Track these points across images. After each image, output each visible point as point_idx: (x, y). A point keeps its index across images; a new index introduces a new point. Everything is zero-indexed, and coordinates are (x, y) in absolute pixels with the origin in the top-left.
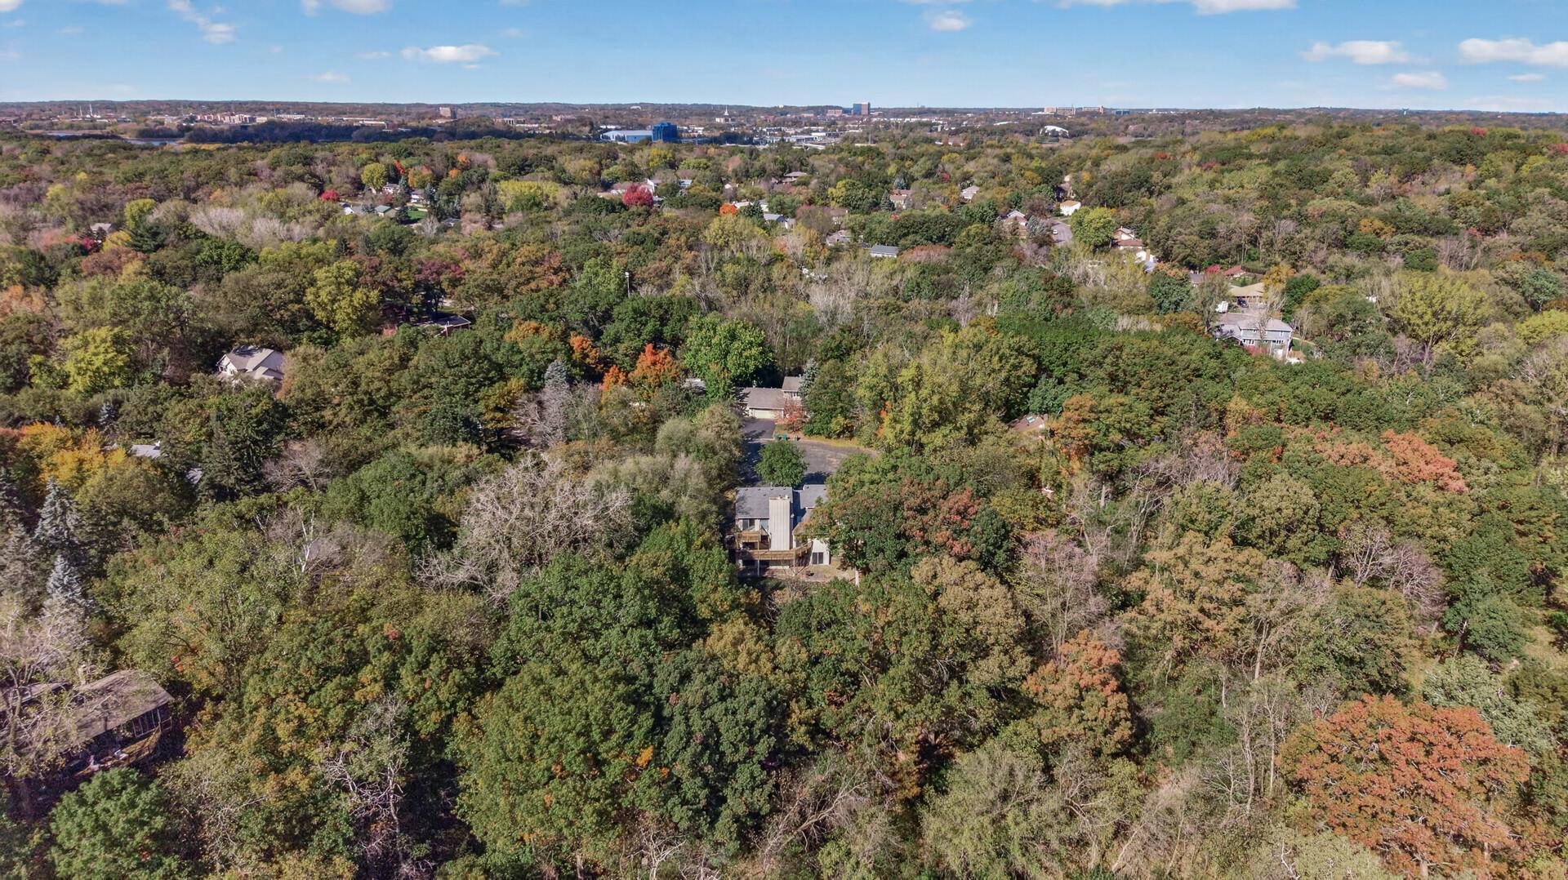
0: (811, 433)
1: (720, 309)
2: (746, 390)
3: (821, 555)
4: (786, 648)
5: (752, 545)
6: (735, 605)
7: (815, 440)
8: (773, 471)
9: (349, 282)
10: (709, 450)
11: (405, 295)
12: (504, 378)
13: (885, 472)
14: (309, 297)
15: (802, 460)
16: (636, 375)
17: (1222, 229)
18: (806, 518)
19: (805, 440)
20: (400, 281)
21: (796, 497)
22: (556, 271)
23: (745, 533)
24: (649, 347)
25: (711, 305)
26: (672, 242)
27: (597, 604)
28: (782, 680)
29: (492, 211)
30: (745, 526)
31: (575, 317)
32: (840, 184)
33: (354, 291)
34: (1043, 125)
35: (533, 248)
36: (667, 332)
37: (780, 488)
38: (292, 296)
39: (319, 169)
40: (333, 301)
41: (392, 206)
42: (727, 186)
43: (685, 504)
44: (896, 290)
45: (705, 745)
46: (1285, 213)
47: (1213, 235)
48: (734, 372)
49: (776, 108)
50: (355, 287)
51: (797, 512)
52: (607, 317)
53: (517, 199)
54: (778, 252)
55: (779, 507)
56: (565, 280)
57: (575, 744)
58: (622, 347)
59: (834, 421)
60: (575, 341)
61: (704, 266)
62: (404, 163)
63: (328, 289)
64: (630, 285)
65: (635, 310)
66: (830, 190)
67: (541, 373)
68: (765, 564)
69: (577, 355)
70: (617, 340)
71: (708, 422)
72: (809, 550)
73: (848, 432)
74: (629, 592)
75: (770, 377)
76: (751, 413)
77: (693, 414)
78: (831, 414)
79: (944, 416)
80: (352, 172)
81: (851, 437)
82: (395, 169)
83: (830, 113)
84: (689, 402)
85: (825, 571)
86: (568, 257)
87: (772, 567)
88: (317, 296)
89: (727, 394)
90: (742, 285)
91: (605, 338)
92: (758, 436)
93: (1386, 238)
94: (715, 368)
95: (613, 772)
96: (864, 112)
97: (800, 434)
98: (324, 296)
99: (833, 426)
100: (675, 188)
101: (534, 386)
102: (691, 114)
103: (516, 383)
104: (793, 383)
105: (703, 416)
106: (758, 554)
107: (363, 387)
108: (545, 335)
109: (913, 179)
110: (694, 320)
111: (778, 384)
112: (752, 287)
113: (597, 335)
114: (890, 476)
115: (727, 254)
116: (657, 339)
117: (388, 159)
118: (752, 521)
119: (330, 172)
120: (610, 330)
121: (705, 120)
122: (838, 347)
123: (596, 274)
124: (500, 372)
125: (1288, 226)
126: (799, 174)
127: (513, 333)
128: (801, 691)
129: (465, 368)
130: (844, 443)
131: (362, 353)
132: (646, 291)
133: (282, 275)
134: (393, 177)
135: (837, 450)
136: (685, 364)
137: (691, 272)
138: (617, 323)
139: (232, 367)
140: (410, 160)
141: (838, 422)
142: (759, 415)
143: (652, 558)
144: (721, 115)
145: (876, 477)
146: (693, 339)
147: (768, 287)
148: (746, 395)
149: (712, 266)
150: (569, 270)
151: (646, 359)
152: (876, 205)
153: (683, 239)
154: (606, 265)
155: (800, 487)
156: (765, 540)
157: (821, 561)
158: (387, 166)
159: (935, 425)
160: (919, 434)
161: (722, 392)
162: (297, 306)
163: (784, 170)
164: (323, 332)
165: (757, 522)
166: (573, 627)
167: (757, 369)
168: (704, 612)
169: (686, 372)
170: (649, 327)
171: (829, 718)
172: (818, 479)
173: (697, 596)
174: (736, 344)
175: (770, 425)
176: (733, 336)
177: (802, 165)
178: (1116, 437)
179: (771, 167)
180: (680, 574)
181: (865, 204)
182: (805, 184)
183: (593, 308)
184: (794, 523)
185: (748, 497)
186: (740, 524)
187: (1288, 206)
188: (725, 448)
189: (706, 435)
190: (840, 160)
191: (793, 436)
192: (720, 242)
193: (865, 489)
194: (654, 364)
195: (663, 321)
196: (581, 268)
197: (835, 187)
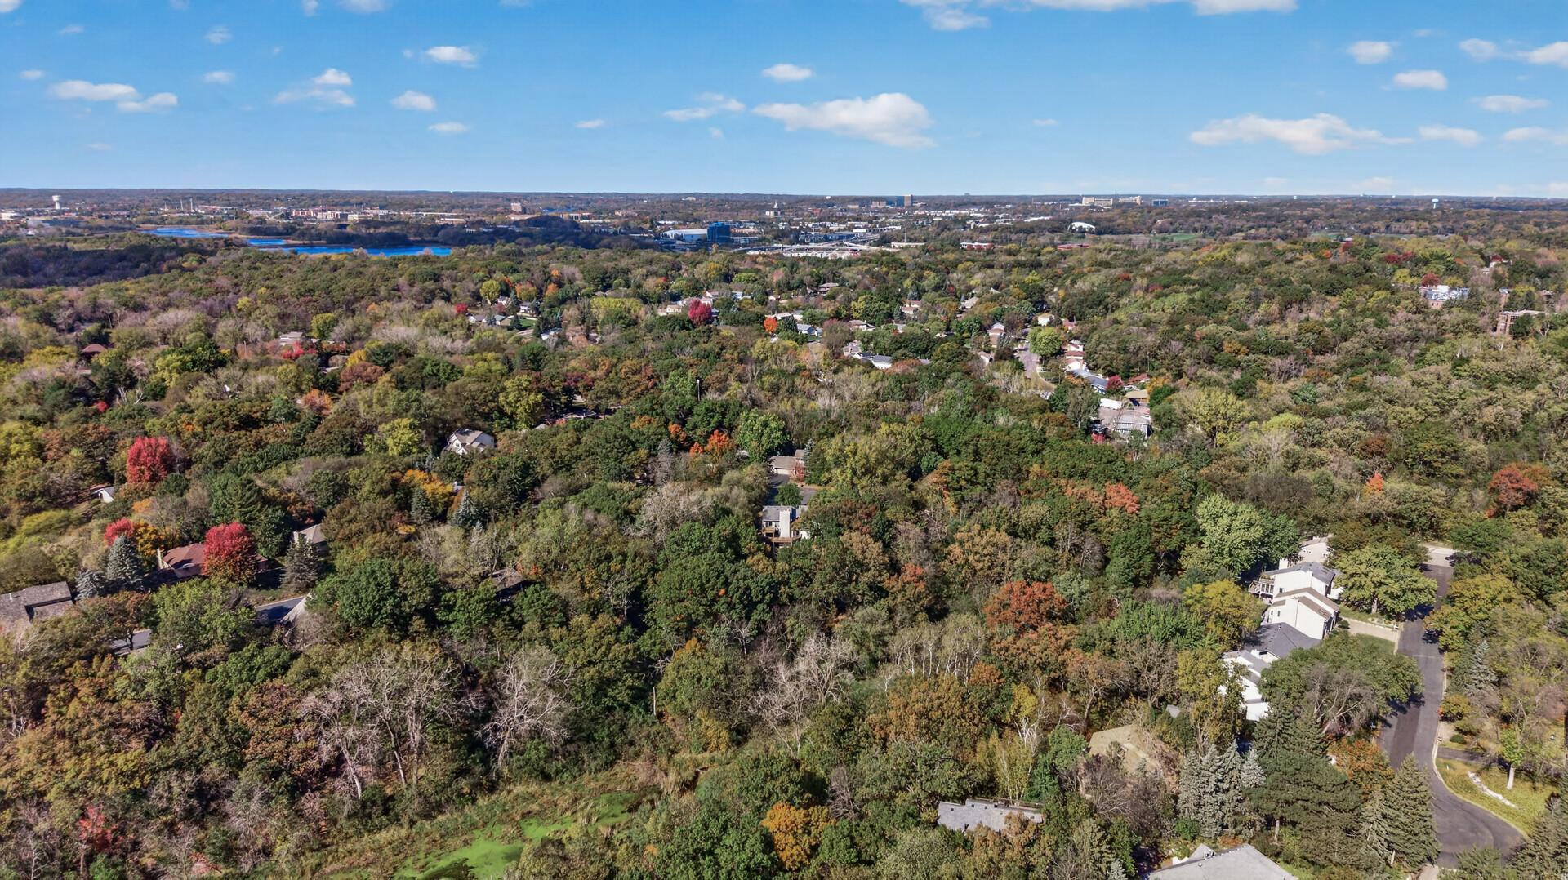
0: (810, 483)
1: (760, 406)
2: (773, 457)
4: (779, 565)
5: (770, 535)
6: (759, 549)
7: (812, 487)
8: (784, 499)
9: (525, 389)
10: (750, 488)
11: (556, 395)
12: (635, 449)
13: (836, 497)
14: (501, 398)
15: (800, 494)
16: (709, 447)
18: (798, 521)
19: (806, 486)
21: (793, 510)
22: (650, 378)
23: (767, 528)
24: (716, 432)
25: (755, 403)
26: (728, 356)
27: (702, 542)
28: (777, 576)
29: (588, 323)
30: (767, 525)
31: (670, 413)
32: (861, 299)
33: (529, 395)
34: (1072, 221)
35: (635, 361)
36: (726, 422)
37: (787, 507)
38: (490, 398)
39: (446, 284)
40: (516, 402)
41: (505, 314)
42: (771, 297)
43: (736, 510)
44: (877, 394)
45: (745, 593)
46: (1178, 335)
47: (1125, 350)
48: (766, 446)
49: (823, 199)
50: (529, 392)
51: (793, 517)
52: (690, 413)
53: (608, 314)
54: (802, 364)
55: (784, 514)
56: (656, 384)
57: (696, 584)
58: (698, 431)
59: (823, 476)
60: (672, 427)
61: (750, 375)
62: (511, 278)
63: (513, 393)
64: (700, 390)
65: (707, 409)
66: (853, 303)
67: (655, 446)
68: (777, 544)
69: (673, 436)
70: (695, 427)
71: (749, 473)
72: (799, 537)
73: (830, 482)
74: (715, 537)
75: (788, 450)
76: (775, 471)
77: (741, 469)
78: (822, 471)
79: (868, 471)
80: (472, 287)
82: (505, 284)
83: (875, 205)
84: (740, 463)
86: (658, 369)
87: (780, 543)
88: (506, 397)
89: (762, 459)
90: (775, 389)
91: (689, 425)
92: (778, 483)
93: (1241, 357)
94: (754, 444)
95: (710, 595)
96: (907, 203)
97: (803, 483)
98: (511, 398)
99: (822, 479)
100: (729, 303)
101: (652, 454)
102: (743, 207)
103: (643, 452)
104: (800, 453)
105: (747, 470)
106: (774, 540)
107: (558, 454)
108: (655, 425)
109: (925, 291)
110: (743, 415)
111: (792, 453)
112: (781, 391)
113: (683, 423)
114: (839, 499)
115: (766, 367)
116: (720, 426)
117: (499, 275)
118: (771, 523)
119: (454, 287)
120: (691, 421)
121: (756, 215)
122: (826, 433)
123: (678, 381)
124: (634, 447)
125: (1177, 346)
126: (831, 284)
127: (636, 424)
128: (786, 583)
129: (616, 443)
131: (555, 434)
132: (712, 396)
133: (483, 384)
134: (505, 291)
136: (736, 441)
137: (741, 379)
138: (696, 417)
139: (458, 442)
140: (517, 276)
141: (825, 477)
142: (780, 472)
143: (724, 527)
144: (771, 209)
145: (832, 499)
146: (741, 427)
147: (792, 392)
148: (773, 460)
149: (756, 374)
150: (658, 377)
151: (714, 439)
152: (890, 316)
153: (736, 354)
154: (684, 374)
155: (797, 506)
156: (777, 533)
158: (499, 282)
159: (864, 474)
161: (758, 458)
162: (492, 404)
163: (819, 281)
164: (506, 420)
165: (773, 524)
166: (692, 550)
167: (779, 445)
168: (745, 551)
169: (738, 446)
170: (716, 419)
171: (797, 592)
172: (806, 502)
173: (742, 544)
174: (768, 430)
175: (787, 478)
176: (766, 425)
177: (835, 277)
178: (963, 483)
179: (807, 279)
180: (735, 537)
181: (881, 315)
182: (833, 297)
183: (681, 407)
184: (792, 523)
185: (770, 510)
186: (764, 523)
187: (1182, 331)
188: (759, 487)
189: (749, 480)
190: (867, 271)
191: (799, 485)
192: (762, 357)
193: (825, 504)
194: (719, 441)
195: (724, 415)
196: (667, 376)
197: (857, 300)
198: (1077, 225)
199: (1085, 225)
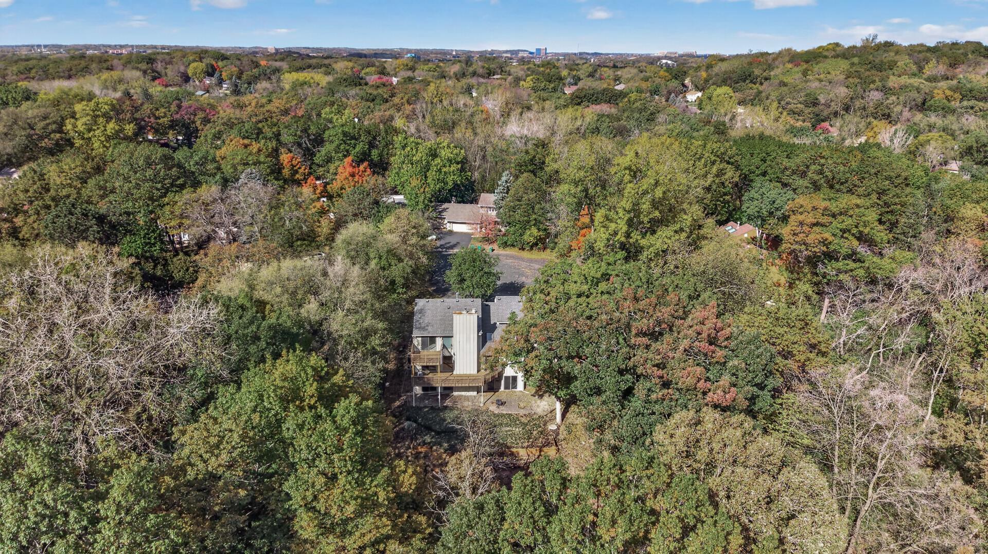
0: (505, 245)
2: (445, 205)
3: (515, 379)
5: (433, 369)
7: (509, 251)
8: (462, 281)
9: (104, 115)
12: (196, 184)
13: (596, 282)
14: (69, 127)
15: (495, 270)
17: (822, 99)
18: (497, 335)
19: (499, 251)
20: (157, 118)
21: (486, 310)
23: (424, 353)
26: (396, 100)
30: (424, 346)
32: (529, 79)
33: (107, 122)
34: (659, 59)
37: (469, 300)
38: (54, 127)
39: (159, 67)
40: (89, 130)
41: (208, 92)
43: (339, 321)
44: (578, 130)
46: (872, 86)
47: (815, 103)
48: (433, 186)
50: (109, 119)
51: (486, 327)
52: (320, 138)
53: (294, 84)
59: (528, 232)
60: (285, 158)
61: (420, 115)
62: (220, 64)
63: (84, 120)
66: (522, 82)
68: (448, 390)
69: (286, 171)
72: (500, 375)
73: (540, 244)
75: (468, 193)
76: (449, 227)
77: (380, 220)
78: (525, 225)
79: (667, 214)
80: (182, 69)
81: (545, 249)
82: (212, 66)
83: (521, 54)
84: (378, 207)
85: (520, 399)
87: (455, 394)
88: (75, 126)
89: (426, 207)
90: (449, 126)
91: (315, 157)
92: (452, 247)
93: (955, 104)
94: (416, 184)
97: (495, 246)
98: (81, 126)
99: (526, 237)
104: (488, 198)
106: (439, 380)
109: (579, 80)
110: (397, 140)
111: (474, 199)
113: (310, 156)
114: (603, 286)
115: (439, 107)
118: (432, 340)
119: (166, 68)
122: (532, 160)
125: (875, 96)
126: (500, 75)
130: (536, 255)
133: (49, 109)
134: (210, 72)
135: (531, 261)
140: (225, 62)
141: (533, 233)
142: (457, 228)
144: (450, 54)
145: (585, 288)
146: (396, 158)
148: (445, 210)
149: (427, 116)
153: (406, 98)
155: (491, 298)
156: (448, 362)
157: (515, 387)
158: (207, 65)
160: (636, 236)
161: (421, 206)
162: (58, 135)
163: (490, 74)
165: (439, 342)
167: (455, 186)
172: (512, 289)
174: (438, 160)
175: (466, 237)
176: (433, 153)
177: (503, 71)
182: (504, 79)
184: (483, 340)
186: (417, 342)
187: (873, 82)
188: (411, 256)
191: (488, 248)
193: (571, 303)
194: (353, 175)
195: (371, 145)
196: (319, 115)
197: (525, 80)
198: (664, 61)
199: (669, 62)
